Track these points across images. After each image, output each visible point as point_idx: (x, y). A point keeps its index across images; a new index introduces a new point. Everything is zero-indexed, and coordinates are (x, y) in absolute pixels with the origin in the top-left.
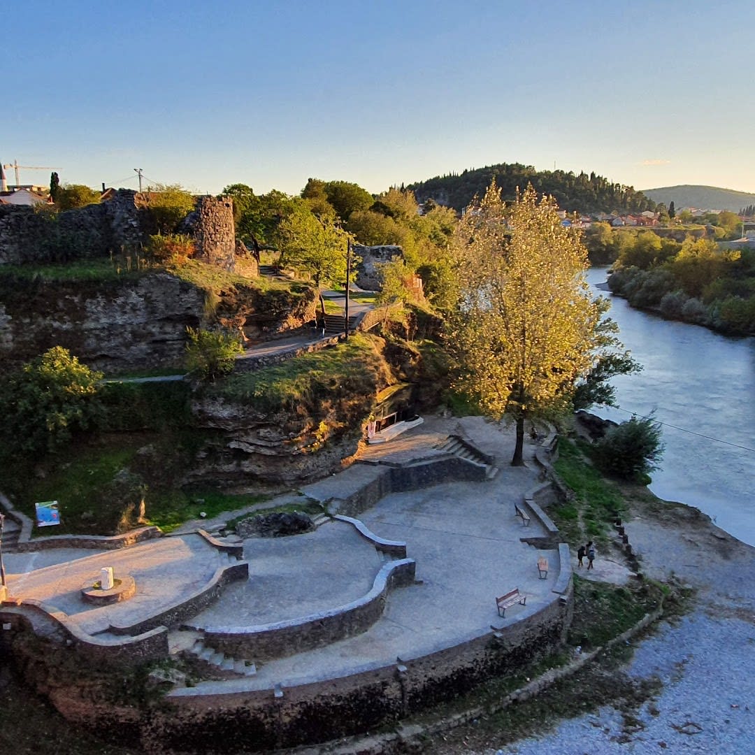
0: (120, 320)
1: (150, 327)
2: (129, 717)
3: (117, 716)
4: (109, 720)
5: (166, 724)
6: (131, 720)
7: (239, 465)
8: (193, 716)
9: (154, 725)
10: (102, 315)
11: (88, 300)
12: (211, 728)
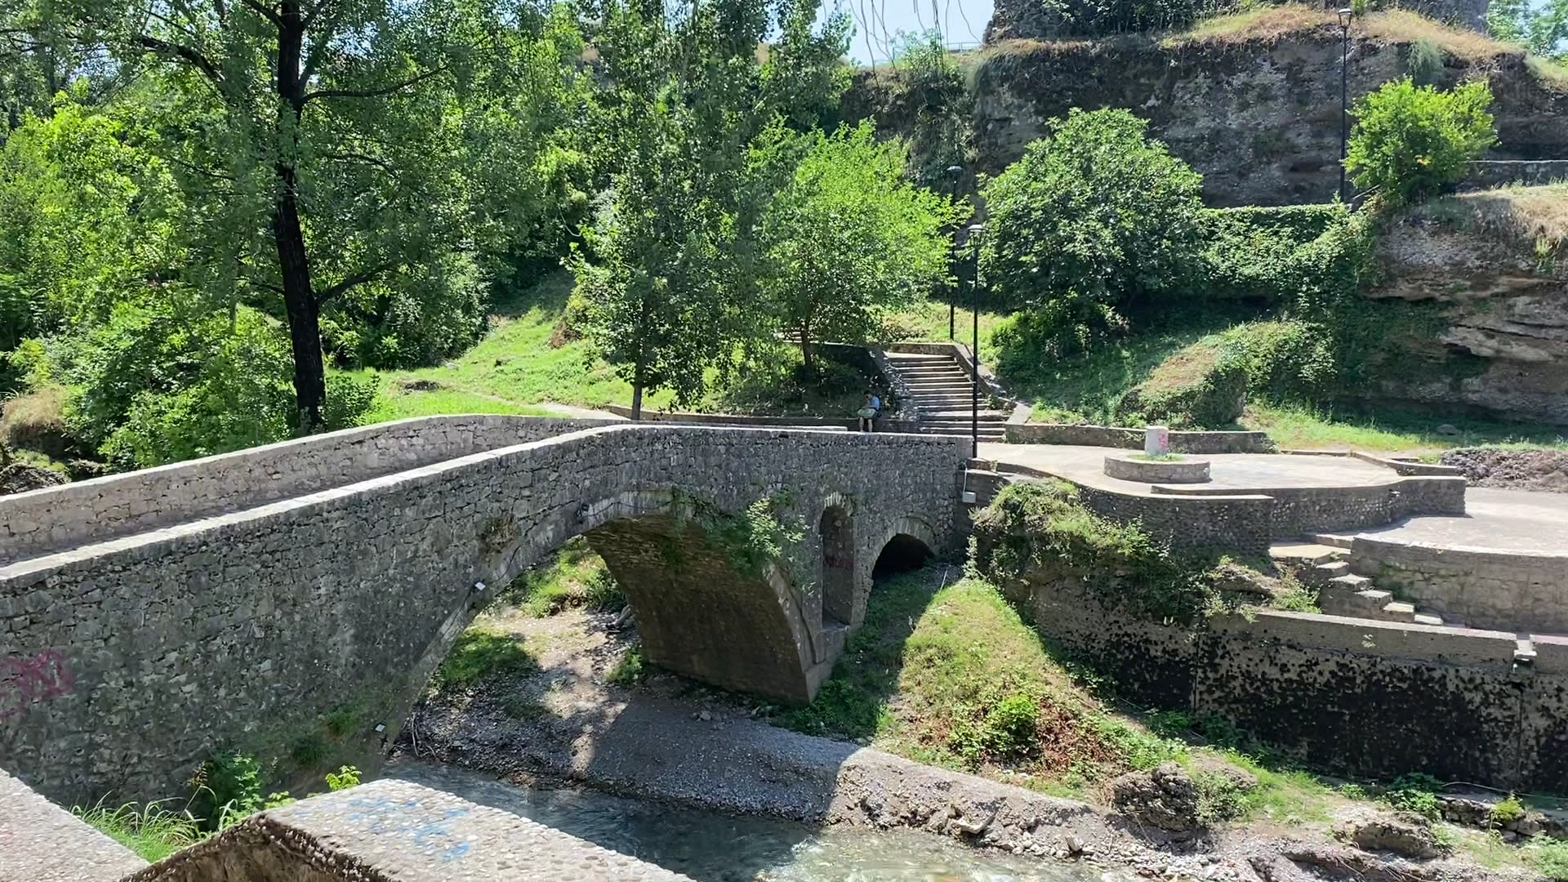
0: (1234, 121)
1: (1290, 135)
2: (1171, 646)
3: (1147, 641)
4: (1130, 647)
5: (1247, 675)
6: (1175, 652)
7: (1456, 387)
8: (1311, 665)
9: (1223, 671)
10: (1202, 112)
11: (1180, 84)
12: (1349, 701)
